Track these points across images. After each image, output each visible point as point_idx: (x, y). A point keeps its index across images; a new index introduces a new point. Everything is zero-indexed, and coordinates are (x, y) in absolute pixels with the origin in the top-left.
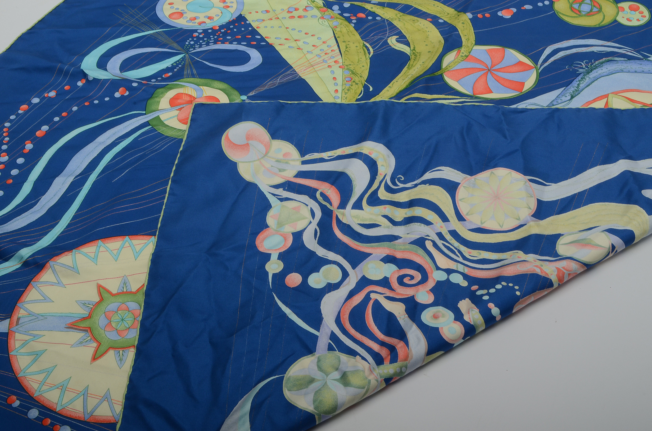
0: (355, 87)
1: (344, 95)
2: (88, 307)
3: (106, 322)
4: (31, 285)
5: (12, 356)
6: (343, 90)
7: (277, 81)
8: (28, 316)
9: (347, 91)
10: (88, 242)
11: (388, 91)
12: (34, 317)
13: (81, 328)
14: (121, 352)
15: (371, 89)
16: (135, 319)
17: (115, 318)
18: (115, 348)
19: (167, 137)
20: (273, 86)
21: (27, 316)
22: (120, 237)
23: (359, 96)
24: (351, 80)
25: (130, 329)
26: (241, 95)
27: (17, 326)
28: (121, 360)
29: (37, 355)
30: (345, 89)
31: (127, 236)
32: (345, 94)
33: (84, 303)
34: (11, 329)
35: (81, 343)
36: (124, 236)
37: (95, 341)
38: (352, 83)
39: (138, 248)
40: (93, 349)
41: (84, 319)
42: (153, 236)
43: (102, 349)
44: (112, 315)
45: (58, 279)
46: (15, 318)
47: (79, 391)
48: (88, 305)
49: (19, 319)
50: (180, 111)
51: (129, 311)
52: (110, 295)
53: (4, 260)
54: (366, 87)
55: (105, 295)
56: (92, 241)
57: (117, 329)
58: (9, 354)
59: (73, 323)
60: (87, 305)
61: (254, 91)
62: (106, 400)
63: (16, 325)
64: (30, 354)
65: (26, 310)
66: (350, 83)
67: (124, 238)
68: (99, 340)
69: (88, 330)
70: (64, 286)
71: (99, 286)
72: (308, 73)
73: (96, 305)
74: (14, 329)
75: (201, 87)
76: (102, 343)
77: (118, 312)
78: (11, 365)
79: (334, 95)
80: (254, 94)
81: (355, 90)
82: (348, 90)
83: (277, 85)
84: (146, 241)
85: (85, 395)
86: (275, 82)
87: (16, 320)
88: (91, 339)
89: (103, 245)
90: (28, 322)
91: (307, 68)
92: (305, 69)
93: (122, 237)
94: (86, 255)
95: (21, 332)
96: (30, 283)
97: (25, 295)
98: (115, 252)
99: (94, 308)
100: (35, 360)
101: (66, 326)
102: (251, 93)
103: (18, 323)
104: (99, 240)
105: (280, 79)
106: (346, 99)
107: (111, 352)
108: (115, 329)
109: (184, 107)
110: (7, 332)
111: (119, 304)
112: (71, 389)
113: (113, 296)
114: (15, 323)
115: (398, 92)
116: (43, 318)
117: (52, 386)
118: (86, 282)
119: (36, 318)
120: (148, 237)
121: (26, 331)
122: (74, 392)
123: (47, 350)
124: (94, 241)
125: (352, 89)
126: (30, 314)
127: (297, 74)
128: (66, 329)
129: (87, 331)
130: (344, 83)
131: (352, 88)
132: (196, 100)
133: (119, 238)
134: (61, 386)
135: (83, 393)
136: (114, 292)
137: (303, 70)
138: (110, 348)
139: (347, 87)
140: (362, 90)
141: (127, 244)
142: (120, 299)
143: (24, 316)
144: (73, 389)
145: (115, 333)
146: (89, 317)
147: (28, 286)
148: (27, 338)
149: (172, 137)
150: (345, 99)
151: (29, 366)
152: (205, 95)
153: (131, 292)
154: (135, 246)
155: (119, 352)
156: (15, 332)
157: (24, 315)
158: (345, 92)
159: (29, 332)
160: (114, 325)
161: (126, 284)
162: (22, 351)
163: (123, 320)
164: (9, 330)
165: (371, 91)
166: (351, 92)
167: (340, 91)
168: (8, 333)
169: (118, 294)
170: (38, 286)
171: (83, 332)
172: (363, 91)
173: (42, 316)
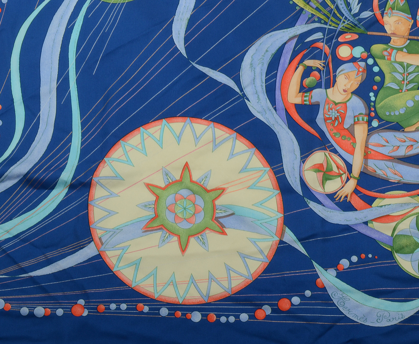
2: (150, 207)
3: (173, 216)
4: (90, 205)
5: (116, 272)
8: (106, 233)
10: (113, 147)
12: (111, 233)
13: (156, 228)
14: (200, 237)
16: (194, 204)
17: (178, 210)
18: (193, 235)
19: (114, 5)
21: (105, 234)
22: (135, 130)
25: (195, 215)
27: (103, 245)
28: (204, 243)
29: (137, 264)
31: (141, 127)
33: (145, 205)
34: (100, 250)
35: (164, 241)
36: (138, 128)
37: (174, 235)
39: (157, 135)
40: (177, 243)
41: (153, 219)
42: (163, 119)
43: (184, 240)
44: (174, 208)
45: (108, 191)
46: (97, 239)
47: (187, 281)
48: (150, 206)
49: (100, 239)
51: (185, 199)
52: (161, 190)
53: (50, 189)
55: (158, 191)
56: (115, 144)
57: (185, 219)
58: (113, 272)
59: (146, 225)
60: (148, 206)
62: (212, 280)
63: (102, 245)
64: (130, 265)
65: (101, 229)
67: (139, 130)
68: (176, 233)
69: (162, 227)
70: (117, 195)
71: (148, 186)
73: (156, 203)
74: (102, 248)
76: (180, 235)
77: (177, 203)
78: (121, 280)
84: (160, 127)
85: (194, 282)
87: (99, 241)
88: (169, 234)
89: (125, 143)
90: (109, 239)
93: (137, 129)
94: (118, 160)
95: (110, 249)
96: (88, 203)
97: (91, 215)
98: (140, 146)
99: (155, 207)
100: (137, 269)
101: (142, 231)
103: (102, 242)
104: (121, 141)
107: (192, 240)
108: (183, 219)
110: (98, 253)
111: (173, 195)
112: (180, 282)
113: (164, 190)
114: (100, 244)
116: (119, 231)
117: (164, 284)
118: (133, 185)
119: (113, 232)
120: (159, 122)
121: (113, 246)
122: (184, 284)
123: (141, 258)
124: (116, 143)
126: (106, 231)
128: (144, 233)
129: (162, 229)
133: (135, 132)
134: (171, 282)
135: (191, 281)
136: (163, 186)
138: (189, 237)
141: (146, 136)
142: (172, 190)
143: (103, 235)
144: (182, 282)
145: (185, 222)
146: (157, 216)
147: (88, 207)
148: (118, 252)
149: (119, 3)
151: (135, 276)
153: (177, 181)
154: (153, 135)
155: (198, 237)
156: (105, 251)
157: (102, 234)
159: (116, 247)
160: (180, 216)
161: (168, 175)
162: (121, 265)
163: (185, 209)
164: (98, 251)
168: (100, 254)
169: (167, 186)
170: (97, 203)
171: (159, 231)
173: (117, 229)
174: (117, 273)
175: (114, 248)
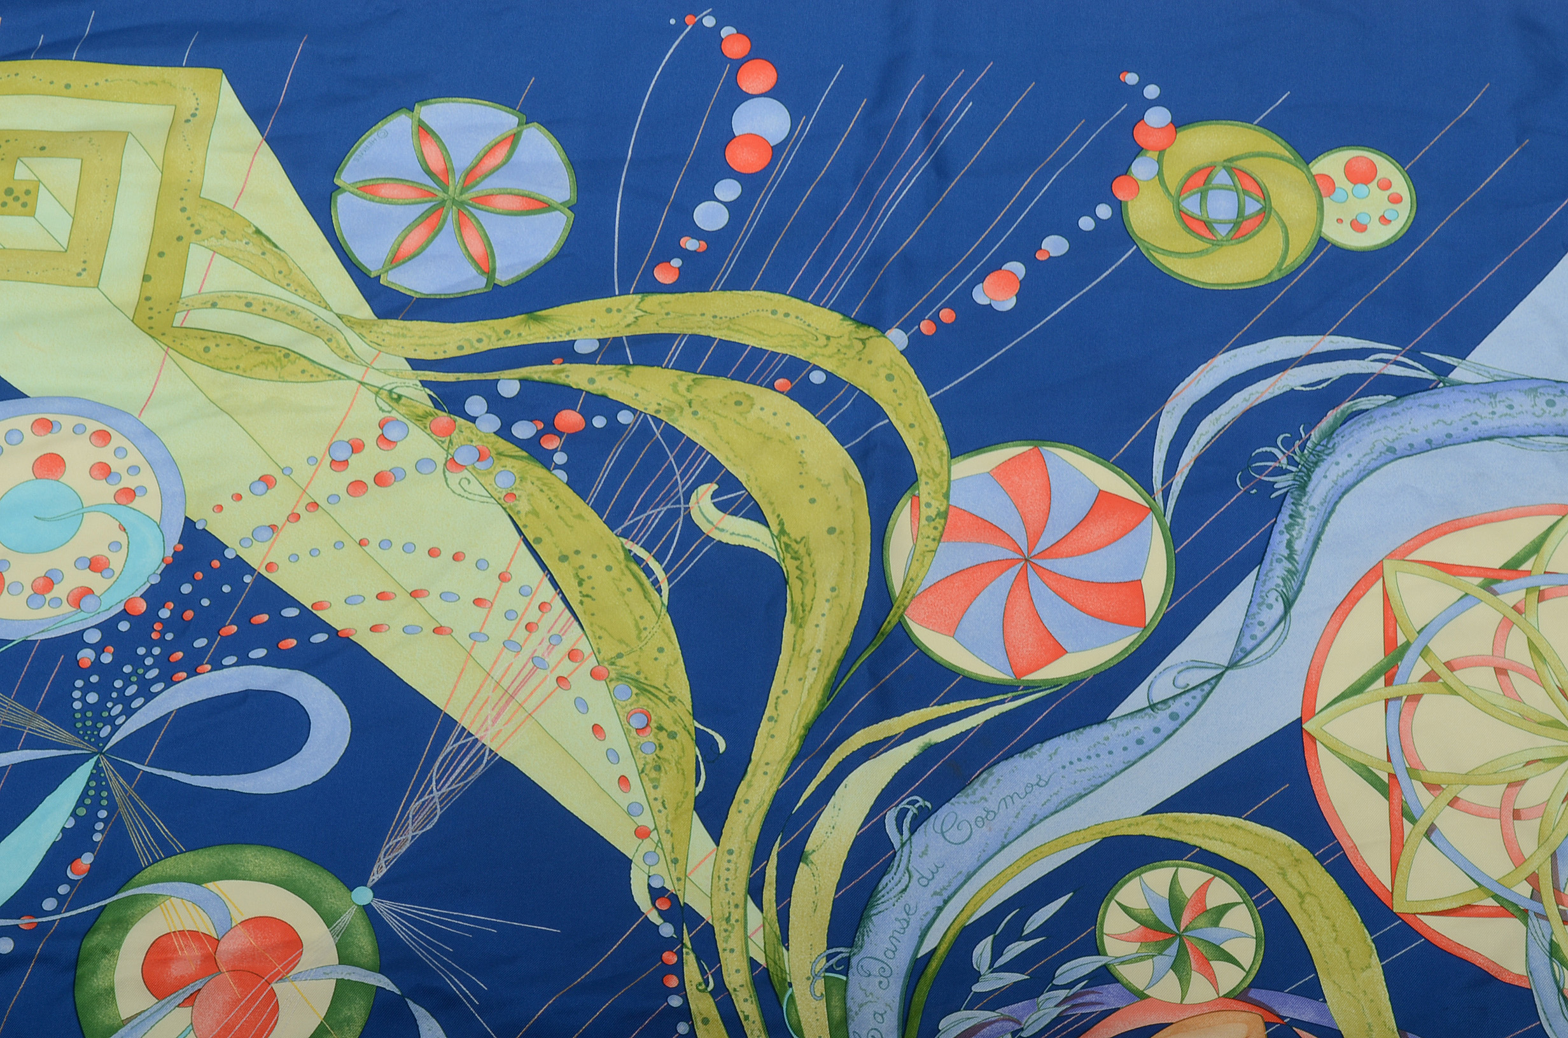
0: (671, 750)
1: (653, 794)
6: (643, 772)
7: (432, 792)
9: (654, 774)
11: (773, 736)
15: (722, 746)
20: (429, 818)
23: (697, 785)
24: (647, 725)
26: (352, 891)
30: (647, 767)
32: (655, 787)
38: (656, 736)
50: (193, 1006)
54: (703, 741)
61: (382, 861)
66: (651, 738)
72: (511, 727)
75: (211, 886)
79: (625, 799)
80: (385, 870)
81: (677, 763)
82: (655, 770)
83: (439, 812)
86: (426, 797)
91: (497, 709)
92: (494, 714)
102: (375, 869)
105: (438, 782)
106: (665, 808)
109: (199, 990)
115: (801, 731)
125: (665, 759)
127: (479, 745)
130: (633, 744)
131: (667, 756)
132: (222, 947)
137: (489, 722)
139: (650, 758)
140: (697, 757)
150: (661, 808)
152: (238, 919)
158: (652, 780)
165: (724, 752)
166: (666, 773)
167: (634, 780)
172: (700, 758)
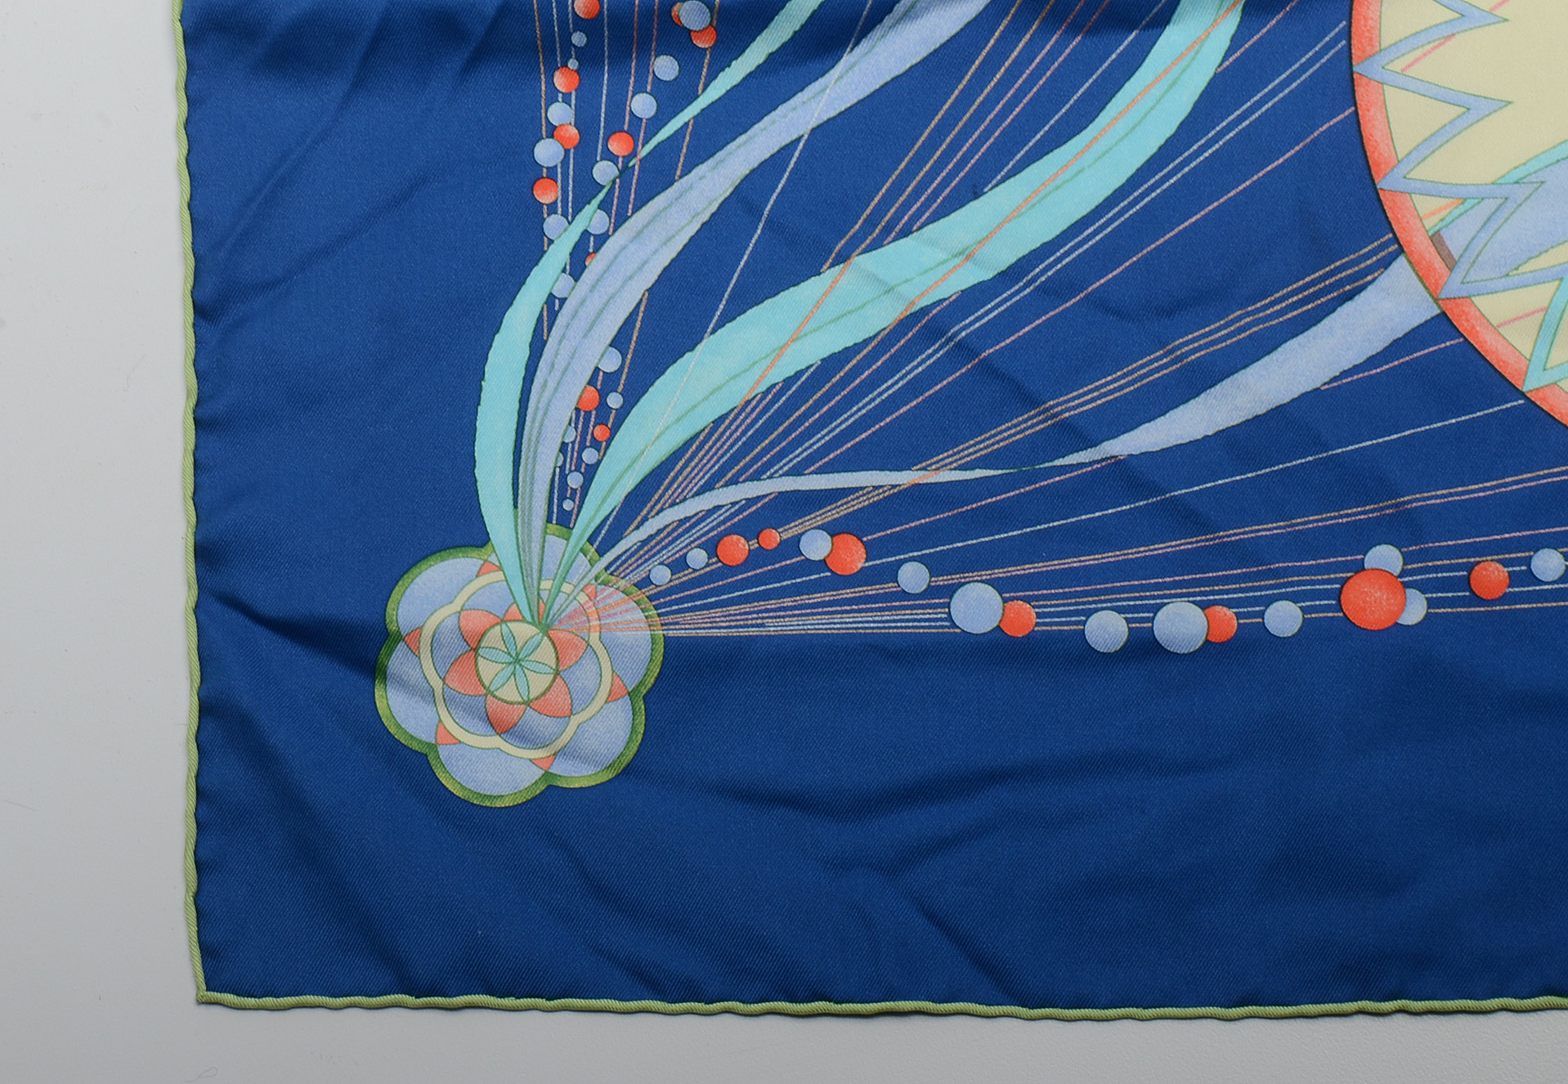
4: (1364, 80)
5: (1540, 394)
8: (1462, 209)
12: (1490, 205)
21: (1457, 212)
27: (1456, 270)
34: (1442, 296)
46: (1419, 243)
49: (1436, 239)
53: (1148, 26)
58: (1523, 395)
63: (1451, 269)
65: (1432, 189)
70: (1492, 17)
74: (1453, 286)
87: (1433, 249)
90: (1482, 235)
95: (1491, 284)
96: (1352, 73)
97: (1373, 131)
103: (1450, 254)
110: (1437, 311)
114: (1438, 263)
116: (1526, 189)
119: (1500, 201)
121: (1504, 271)
126: (1461, 197)
143: (1449, 219)
147: (1354, 91)
148: (1539, 296)
156: (1469, 297)
157: (1443, 214)
159: (1521, 270)
162: (1558, 354)
164: (1436, 300)
168: (1444, 314)
170: (1397, 66)
173: (1517, 182)
174: (1544, 399)
175: (1510, 277)
